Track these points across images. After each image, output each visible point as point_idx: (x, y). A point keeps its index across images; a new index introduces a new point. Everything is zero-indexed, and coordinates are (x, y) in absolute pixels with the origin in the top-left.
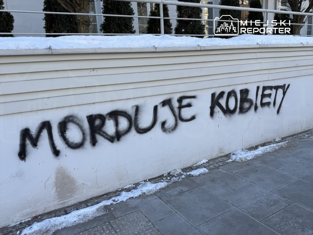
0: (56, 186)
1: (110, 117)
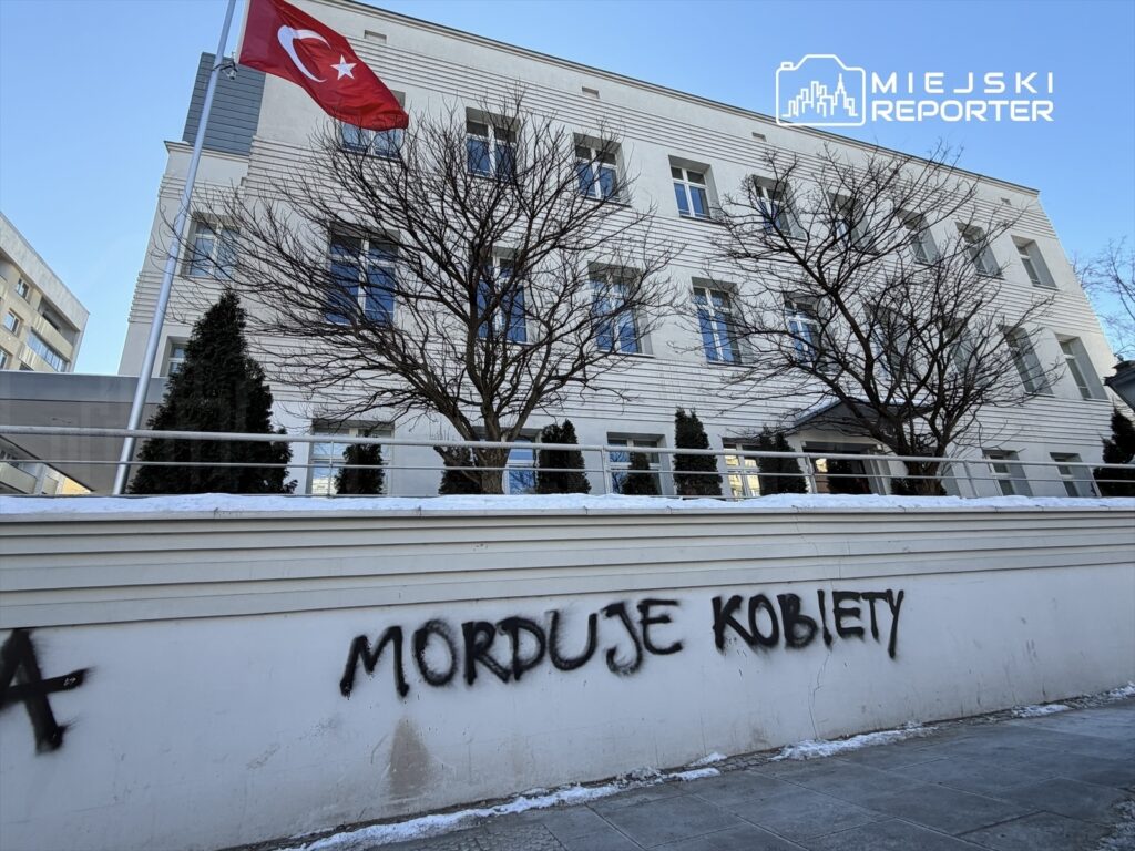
0: (392, 760)
1: (504, 629)
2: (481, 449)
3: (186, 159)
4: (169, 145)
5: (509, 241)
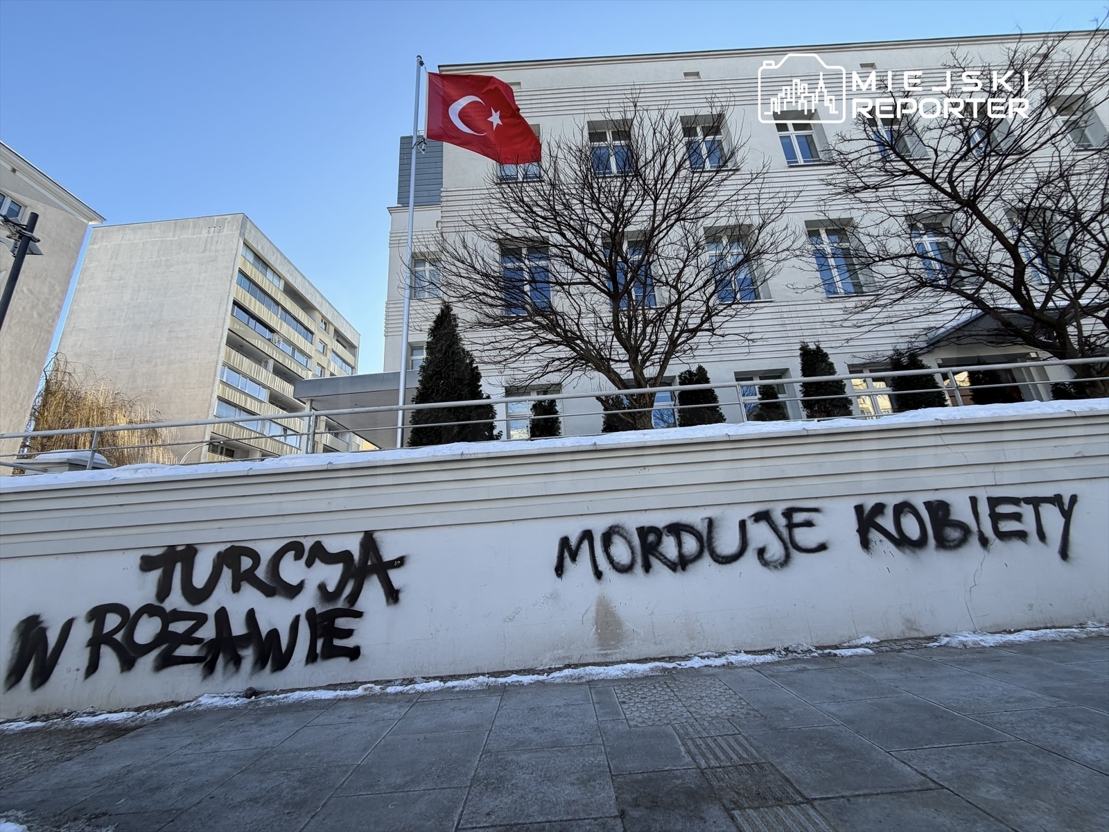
0: (596, 623)
1: (669, 532)
2: (632, 395)
3: (404, 216)
4: (390, 210)
5: (638, 224)
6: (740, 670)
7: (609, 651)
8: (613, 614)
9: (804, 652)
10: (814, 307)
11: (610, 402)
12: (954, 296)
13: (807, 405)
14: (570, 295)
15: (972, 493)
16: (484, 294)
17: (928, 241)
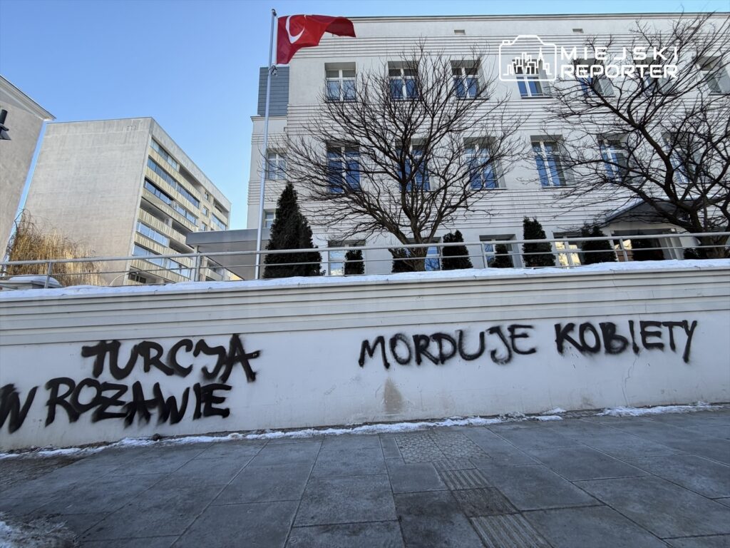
0: (385, 397)
1: (434, 338)
2: (412, 248)
3: (262, 123)
4: (253, 118)
5: (420, 134)
6: (476, 428)
7: (392, 415)
8: (396, 391)
9: (518, 417)
10: (533, 194)
11: (398, 253)
12: (626, 189)
13: (526, 258)
14: (373, 180)
15: (631, 318)
16: (315, 177)
17: (610, 152)
